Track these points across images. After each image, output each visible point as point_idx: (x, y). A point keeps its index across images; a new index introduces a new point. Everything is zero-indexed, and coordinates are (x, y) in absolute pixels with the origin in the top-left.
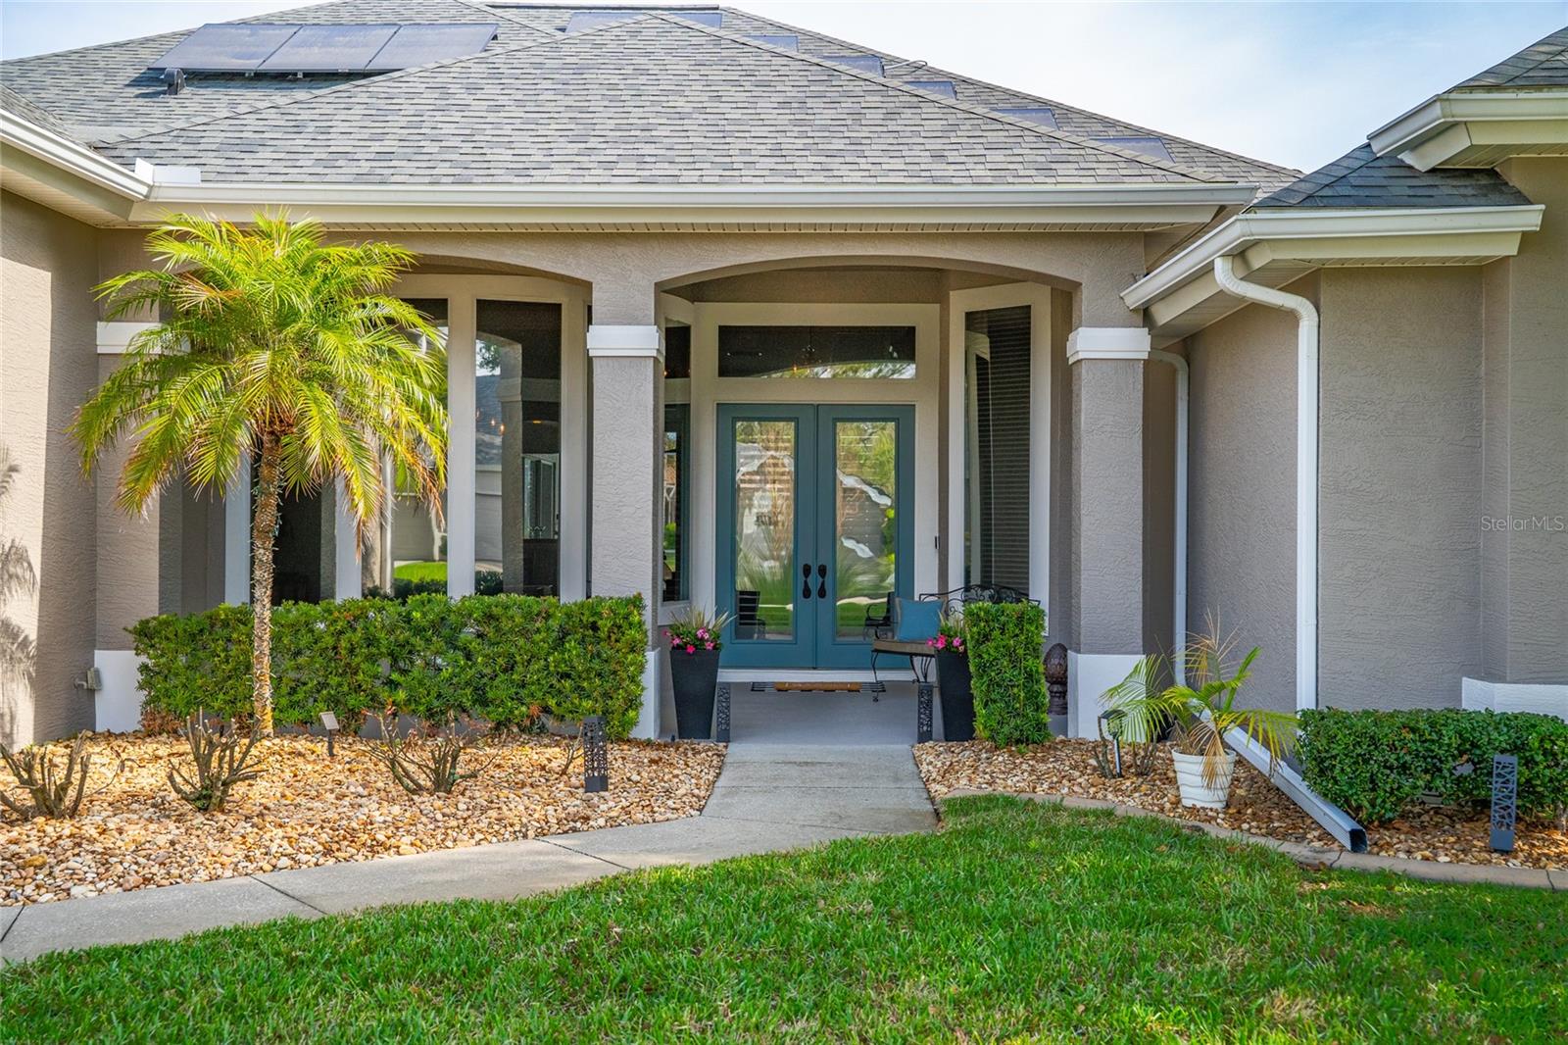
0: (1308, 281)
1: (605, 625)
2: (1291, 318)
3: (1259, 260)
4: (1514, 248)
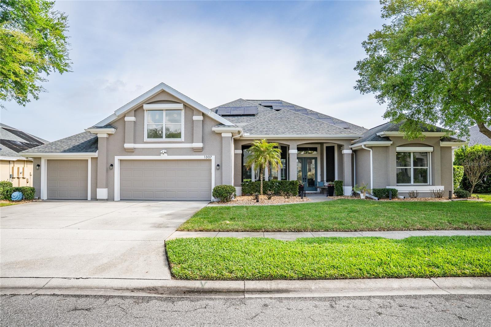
0: (371, 147)
1: (295, 183)
2: (370, 151)
3: (367, 146)
4: (390, 145)
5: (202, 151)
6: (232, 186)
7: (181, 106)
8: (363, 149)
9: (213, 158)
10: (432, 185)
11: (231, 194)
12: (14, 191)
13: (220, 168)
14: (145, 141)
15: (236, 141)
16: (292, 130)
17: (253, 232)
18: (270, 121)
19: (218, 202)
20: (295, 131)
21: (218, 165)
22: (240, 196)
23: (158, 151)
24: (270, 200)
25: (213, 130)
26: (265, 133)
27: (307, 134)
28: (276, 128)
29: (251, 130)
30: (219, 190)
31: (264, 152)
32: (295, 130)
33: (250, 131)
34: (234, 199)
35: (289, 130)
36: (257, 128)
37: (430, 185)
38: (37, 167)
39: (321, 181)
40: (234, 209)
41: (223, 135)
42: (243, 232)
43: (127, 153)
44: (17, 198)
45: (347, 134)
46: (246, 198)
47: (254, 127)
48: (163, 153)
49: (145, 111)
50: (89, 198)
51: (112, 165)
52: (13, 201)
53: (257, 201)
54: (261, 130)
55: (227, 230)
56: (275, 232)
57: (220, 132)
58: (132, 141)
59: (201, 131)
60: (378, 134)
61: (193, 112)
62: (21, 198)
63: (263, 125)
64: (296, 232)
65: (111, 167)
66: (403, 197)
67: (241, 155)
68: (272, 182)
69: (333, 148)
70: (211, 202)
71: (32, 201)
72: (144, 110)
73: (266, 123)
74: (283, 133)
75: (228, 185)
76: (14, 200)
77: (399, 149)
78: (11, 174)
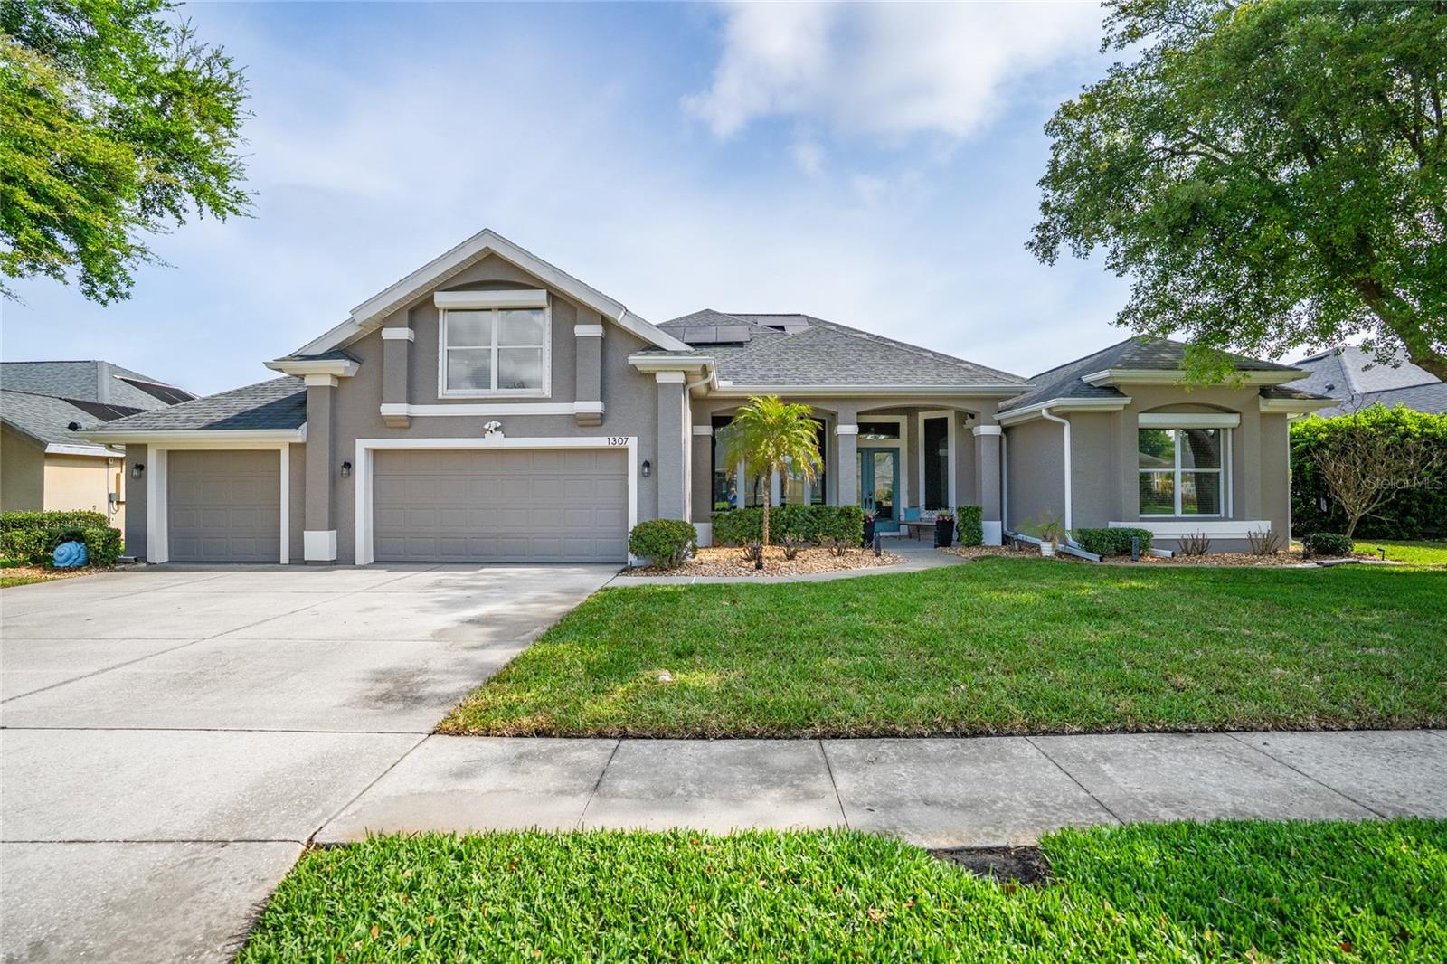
0: (1066, 415)
1: (853, 513)
2: (1063, 425)
3: (1055, 411)
4: (1122, 408)
5: (602, 425)
6: (684, 522)
7: (540, 297)
8: (1043, 420)
9: (632, 443)
10: (1235, 519)
11: (681, 545)
12: (64, 540)
13: (652, 471)
14: (440, 396)
15: (696, 401)
16: (843, 375)
17: (773, 737)
18: (785, 353)
19: (646, 570)
20: (853, 376)
21: (647, 464)
22: (707, 547)
23: (475, 426)
24: (792, 563)
25: (630, 363)
26: (774, 380)
27: (886, 383)
28: (801, 369)
29: (737, 374)
30: (648, 534)
31: (773, 427)
32: (852, 373)
33: (733, 375)
34: (692, 560)
35: (835, 374)
36: (753, 368)
37: (1226, 519)
38: (136, 472)
39: (911, 507)
40: (691, 598)
41: (660, 378)
42: (729, 738)
43: (389, 430)
44: (70, 561)
45: (990, 383)
46: (724, 554)
47: (744, 367)
48: (492, 429)
49: (441, 313)
50: (285, 558)
51: (348, 465)
52: (58, 570)
53: (759, 566)
54: (762, 372)
55: (656, 731)
56: (870, 736)
57: (651, 369)
58: (404, 396)
59: (599, 368)
60: (1086, 379)
61: (576, 315)
62: (81, 559)
63: (766, 362)
64: (964, 735)
65: (345, 471)
66: (1170, 552)
67: (710, 440)
68: (793, 510)
69: (943, 422)
70: (627, 570)
71: (112, 570)
72: (437, 310)
73: (774, 356)
74: (822, 381)
75: (674, 519)
76: (62, 565)
77: (1145, 420)
78: (114, 491)
